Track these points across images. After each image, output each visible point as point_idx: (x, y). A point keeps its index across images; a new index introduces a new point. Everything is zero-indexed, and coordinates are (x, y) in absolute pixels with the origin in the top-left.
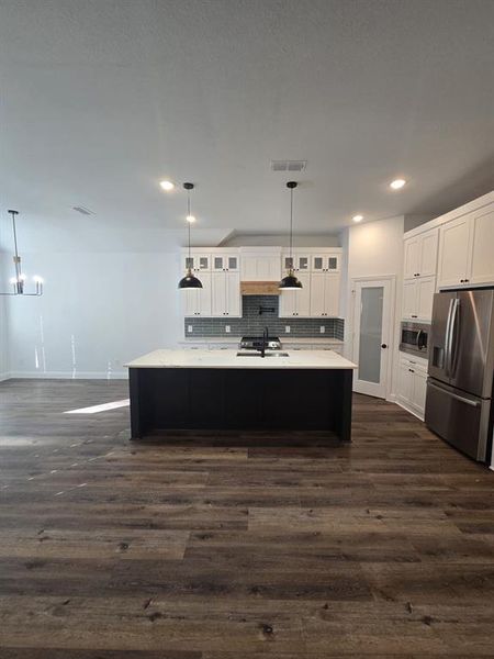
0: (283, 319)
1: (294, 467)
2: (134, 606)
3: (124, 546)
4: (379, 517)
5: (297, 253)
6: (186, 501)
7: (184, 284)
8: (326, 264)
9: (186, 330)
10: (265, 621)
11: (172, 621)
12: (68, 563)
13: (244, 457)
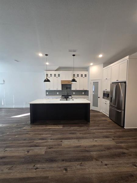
0: (73, 91)
1: (75, 129)
2: (31, 166)
3: (28, 152)
4: (96, 141)
5: (76, 73)
6: (46, 139)
7: (45, 81)
8: (84, 76)
9: (46, 93)
10: (66, 168)
11: (41, 169)
12: (12, 157)
13: (62, 127)
